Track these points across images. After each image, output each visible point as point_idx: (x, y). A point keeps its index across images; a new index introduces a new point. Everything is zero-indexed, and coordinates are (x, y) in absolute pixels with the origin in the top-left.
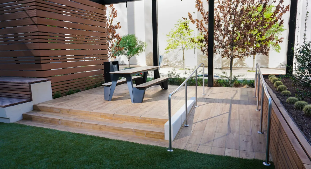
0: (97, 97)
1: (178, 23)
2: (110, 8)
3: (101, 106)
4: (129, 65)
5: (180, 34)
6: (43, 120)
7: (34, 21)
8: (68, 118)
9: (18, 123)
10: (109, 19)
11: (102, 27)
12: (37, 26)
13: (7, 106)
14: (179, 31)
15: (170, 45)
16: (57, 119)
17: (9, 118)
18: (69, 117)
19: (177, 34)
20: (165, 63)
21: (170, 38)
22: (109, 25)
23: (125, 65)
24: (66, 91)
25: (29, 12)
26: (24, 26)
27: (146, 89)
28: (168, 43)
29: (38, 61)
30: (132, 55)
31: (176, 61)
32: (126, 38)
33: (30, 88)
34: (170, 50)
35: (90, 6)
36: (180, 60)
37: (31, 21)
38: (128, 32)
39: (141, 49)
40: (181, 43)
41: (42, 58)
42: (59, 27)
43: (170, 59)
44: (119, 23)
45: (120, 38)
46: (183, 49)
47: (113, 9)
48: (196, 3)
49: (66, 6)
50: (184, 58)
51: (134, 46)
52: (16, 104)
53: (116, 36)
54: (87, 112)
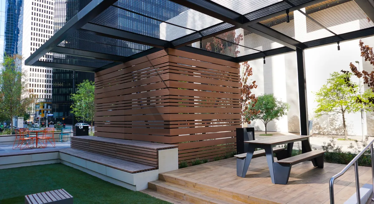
0: (228, 171)
1: (332, 77)
2: (244, 65)
3: (232, 183)
4: (266, 131)
5: (337, 91)
6: (167, 193)
7: (167, 84)
8: (194, 194)
9: (144, 192)
10: (243, 78)
11: (234, 87)
12: (169, 90)
13: (135, 172)
14: (336, 87)
15: (322, 106)
16: (182, 193)
17: (135, 186)
18: (195, 192)
19: (332, 91)
20: (315, 131)
21: (322, 97)
22: (243, 84)
23: (261, 131)
24: (192, 160)
25: (162, 76)
26: (156, 90)
27: (292, 166)
28: (319, 103)
29: (167, 126)
30: (269, 119)
31: (332, 127)
32: (262, 99)
33: (157, 155)
34: (322, 112)
35: (222, 65)
36: (339, 127)
37: (164, 85)
38: (265, 92)
39: (282, 112)
40: (340, 104)
41: (171, 123)
42: (189, 89)
43: (323, 125)
44: (255, 82)
45: (255, 100)
46: (343, 112)
47: (247, 66)
48: (361, 50)
49: (197, 67)
50: (344, 124)
51: (272, 108)
52: (143, 171)
53: (251, 98)
54: (216, 189)
